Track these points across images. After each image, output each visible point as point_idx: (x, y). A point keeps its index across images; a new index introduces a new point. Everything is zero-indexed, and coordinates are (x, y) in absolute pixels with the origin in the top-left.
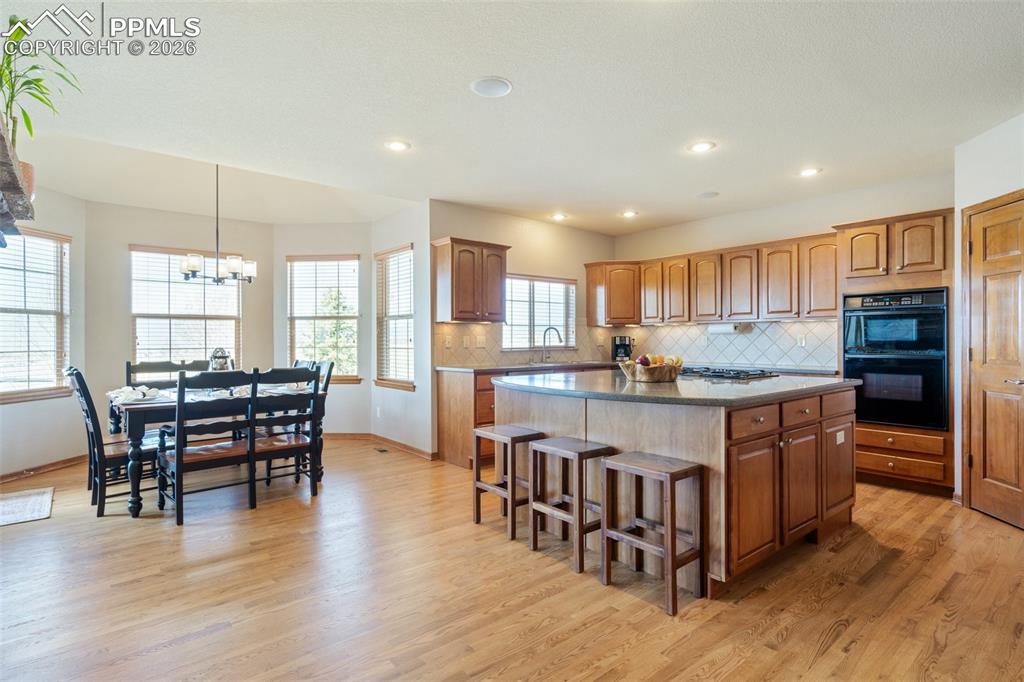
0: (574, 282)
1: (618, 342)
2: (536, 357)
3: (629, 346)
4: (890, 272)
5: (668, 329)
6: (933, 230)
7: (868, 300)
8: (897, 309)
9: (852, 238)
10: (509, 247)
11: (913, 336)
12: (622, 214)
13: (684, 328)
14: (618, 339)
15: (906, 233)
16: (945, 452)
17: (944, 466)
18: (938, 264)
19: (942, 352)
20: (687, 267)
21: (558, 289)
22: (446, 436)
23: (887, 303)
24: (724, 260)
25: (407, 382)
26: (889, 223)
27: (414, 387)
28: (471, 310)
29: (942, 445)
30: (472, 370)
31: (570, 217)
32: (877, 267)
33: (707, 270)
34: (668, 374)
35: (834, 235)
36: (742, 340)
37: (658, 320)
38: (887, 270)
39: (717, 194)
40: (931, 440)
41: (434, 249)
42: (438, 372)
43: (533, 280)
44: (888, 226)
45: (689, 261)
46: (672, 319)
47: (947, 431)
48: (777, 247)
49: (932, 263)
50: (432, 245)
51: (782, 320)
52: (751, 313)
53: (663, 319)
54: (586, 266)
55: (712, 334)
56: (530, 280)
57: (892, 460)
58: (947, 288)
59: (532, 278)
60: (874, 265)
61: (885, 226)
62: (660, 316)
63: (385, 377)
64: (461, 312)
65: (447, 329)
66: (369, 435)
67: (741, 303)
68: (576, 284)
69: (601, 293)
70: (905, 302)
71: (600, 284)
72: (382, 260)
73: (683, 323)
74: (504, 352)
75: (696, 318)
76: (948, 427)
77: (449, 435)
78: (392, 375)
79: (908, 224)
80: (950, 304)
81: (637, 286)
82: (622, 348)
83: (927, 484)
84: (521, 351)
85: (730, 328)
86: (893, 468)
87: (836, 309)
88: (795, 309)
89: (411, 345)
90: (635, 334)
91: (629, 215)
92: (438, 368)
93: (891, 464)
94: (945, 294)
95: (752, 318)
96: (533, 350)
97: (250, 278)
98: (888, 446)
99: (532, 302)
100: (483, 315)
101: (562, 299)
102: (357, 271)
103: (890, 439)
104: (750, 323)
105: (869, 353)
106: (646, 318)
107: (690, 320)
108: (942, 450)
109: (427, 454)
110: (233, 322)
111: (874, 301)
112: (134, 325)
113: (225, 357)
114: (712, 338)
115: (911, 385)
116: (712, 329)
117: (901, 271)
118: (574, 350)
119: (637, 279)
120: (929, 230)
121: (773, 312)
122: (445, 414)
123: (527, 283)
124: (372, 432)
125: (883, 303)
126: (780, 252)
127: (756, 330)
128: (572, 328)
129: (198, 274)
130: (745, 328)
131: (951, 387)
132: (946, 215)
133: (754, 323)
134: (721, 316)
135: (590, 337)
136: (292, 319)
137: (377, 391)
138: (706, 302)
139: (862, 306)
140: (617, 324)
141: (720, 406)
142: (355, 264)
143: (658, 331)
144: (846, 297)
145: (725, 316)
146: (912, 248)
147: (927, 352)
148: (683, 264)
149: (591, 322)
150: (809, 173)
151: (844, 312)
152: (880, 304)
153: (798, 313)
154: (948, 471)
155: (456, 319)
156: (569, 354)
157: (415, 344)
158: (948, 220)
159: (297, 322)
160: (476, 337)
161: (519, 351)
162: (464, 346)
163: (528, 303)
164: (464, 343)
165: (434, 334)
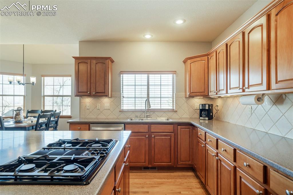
0: (175, 72)
20: (226, 50)
24: (245, 36)
33: (235, 49)
37: (214, 93)
45: (227, 45)
46: (220, 92)
52: (262, 84)
53: (217, 92)
54: (184, 62)
65: (88, 100)
74: (122, 111)
82: (204, 111)
97: (33, 83)
106: (210, 91)
107: (227, 93)
118: (174, 111)
119: (206, 66)
129: (20, 82)
136: (44, 96)
160: (105, 104)
161: (132, 111)
162: (97, 108)
163: (147, 86)
164: (97, 107)
165: (81, 103)
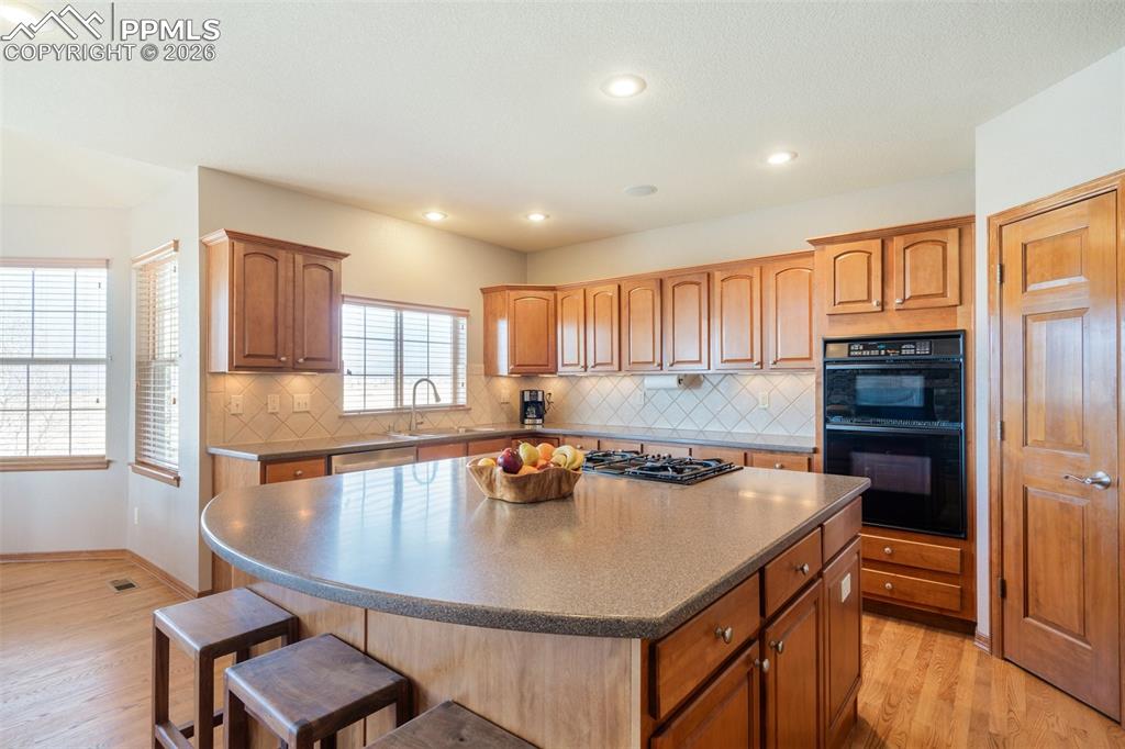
0: (465, 313)
1: (527, 399)
2: (403, 423)
3: (542, 403)
4: (886, 308)
5: (594, 380)
6: (945, 249)
7: (856, 347)
8: (896, 361)
9: (835, 258)
10: (346, 255)
11: (916, 401)
12: (527, 216)
13: (615, 380)
14: (527, 396)
15: (908, 251)
16: (962, 570)
17: (961, 590)
18: (952, 297)
19: (957, 424)
20: (616, 296)
21: (442, 324)
23: (883, 352)
24: (664, 285)
25: (170, 471)
26: (885, 237)
27: (178, 479)
28: (272, 353)
29: (958, 560)
30: (255, 456)
31: (451, 218)
32: (869, 300)
33: (643, 300)
34: (555, 485)
35: (810, 254)
36: (688, 398)
37: (578, 368)
38: (883, 304)
39: (653, 190)
40: (941, 551)
41: (205, 248)
42: (213, 456)
43: (401, 309)
44: (883, 242)
45: (619, 287)
46: (598, 368)
47: (965, 539)
48: (734, 270)
49: (944, 295)
50: (200, 241)
51: (740, 372)
52: (700, 361)
53: (586, 367)
54: (485, 291)
55: (649, 389)
56: (397, 309)
57: (891, 580)
58: (964, 331)
59: (400, 305)
60: (866, 298)
61: (879, 241)
62: (582, 363)
63: (144, 460)
64: (249, 356)
66: (124, 551)
67: (687, 348)
68: (467, 316)
69: (503, 328)
70: (907, 350)
71: (502, 316)
72: (147, 268)
73: (610, 374)
74: (346, 418)
75: (628, 368)
76: (966, 533)
79: (912, 238)
80: (969, 356)
81: (552, 321)
82: (533, 406)
83: (937, 615)
84: (376, 415)
85: (673, 381)
86: (891, 591)
87: (810, 359)
88: (757, 358)
89: (175, 411)
90: (552, 387)
91: (536, 218)
92: (213, 451)
93: (888, 585)
94: (961, 339)
95: (700, 369)
96: (400, 412)
98: (884, 559)
99: (399, 341)
100: (295, 362)
101: (448, 338)
102: (104, 285)
103: (887, 549)
104: (698, 375)
105: (858, 424)
106: (563, 365)
107: (620, 369)
108: (958, 567)
109: (194, 596)
111: (864, 349)
114: (649, 394)
115: (916, 472)
116: (650, 382)
117: (901, 307)
118: (465, 410)
119: (552, 311)
120: (940, 249)
121: (728, 361)
123: (392, 313)
124: (127, 548)
125: (877, 352)
126: (736, 277)
127: (706, 384)
128: (463, 378)
130: (691, 382)
131: (970, 473)
132: (963, 225)
133: (704, 375)
134: (661, 365)
135: (489, 390)
137: (135, 482)
138: (641, 345)
139: (849, 355)
140: (526, 371)
141: (630, 636)
142: (101, 275)
143: (581, 383)
144: (827, 342)
145: (666, 364)
146: (917, 272)
147: (936, 424)
148: (612, 291)
149: (490, 371)
150: (779, 159)
151: (825, 363)
152: (873, 352)
153: (761, 363)
154: (968, 597)
155: (238, 367)
156: (457, 417)
157: (180, 407)
158: (966, 232)
160: (295, 396)
161: (372, 415)
162: (270, 411)
163: (392, 343)
164: (270, 407)
165: (206, 392)
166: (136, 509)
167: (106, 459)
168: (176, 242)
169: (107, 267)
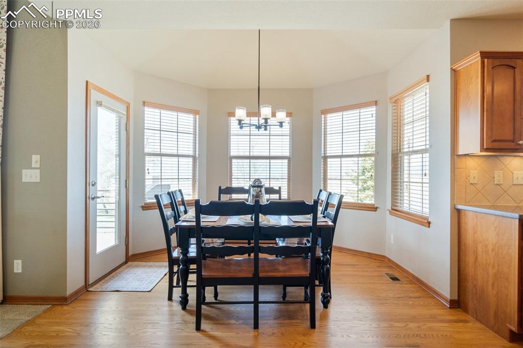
22: (470, 286)
25: (421, 217)
27: (429, 223)
28: (510, 138)
30: (517, 216)
42: (459, 211)
50: (451, 68)
63: (398, 208)
64: (494, 141)
65: (471, 163)
66: (384, 257)
72: (397, 102)
77: (475, 286)
78: (405, 207)
89: (426, 179)
92: (459, 207)
102: (374, 115)
109: (446, 300)
110: (286, 161)
112: (231, 163)
113: (261, 187)
122: (470, 259)
124: (387, 256)
136: (325, 158)
137: (391, 220)
142: (372, 110)
155: (487, 150)
157: (430, 179)
159: (329, 160)
160: (514, 172)
162: (496, 183)
164: (496, 180)
165: (454, 168)
166: (392, 236)
167: (376, 206)
168: (428, 76)
169: (376, 105)
